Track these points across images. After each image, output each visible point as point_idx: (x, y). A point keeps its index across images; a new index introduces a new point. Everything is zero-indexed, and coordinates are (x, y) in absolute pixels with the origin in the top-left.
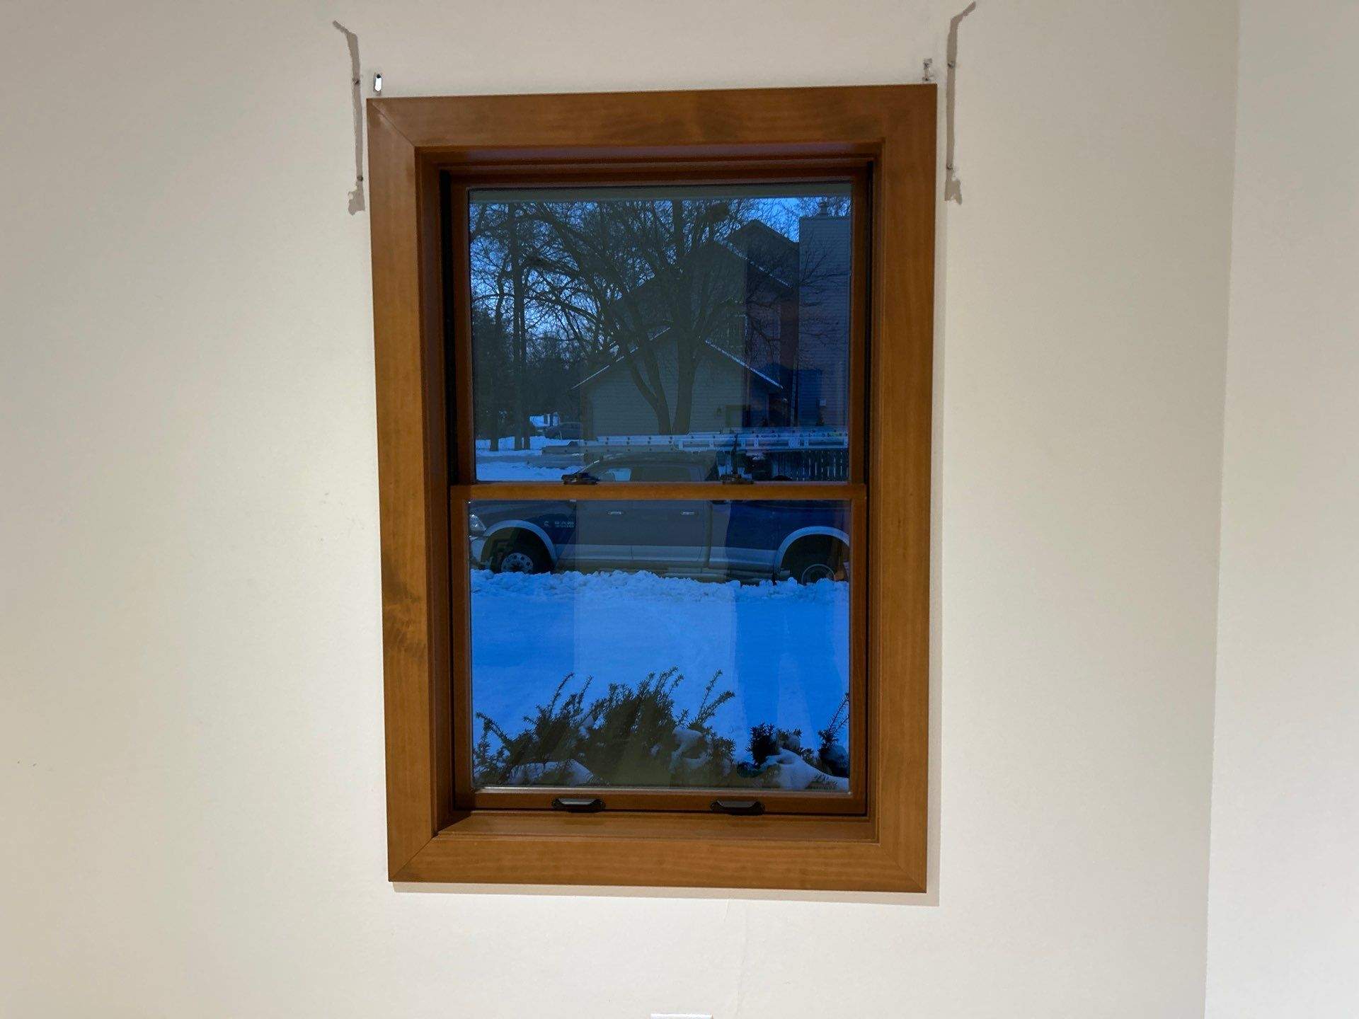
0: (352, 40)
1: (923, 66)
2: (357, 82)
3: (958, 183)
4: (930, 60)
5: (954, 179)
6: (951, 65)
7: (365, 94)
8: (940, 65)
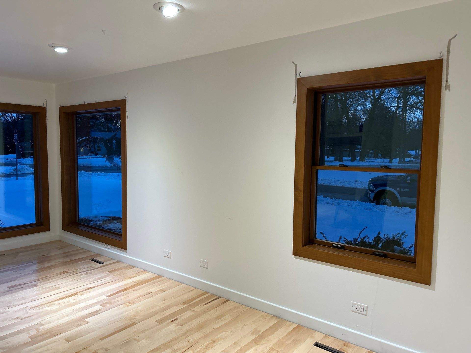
0: (296, 65)
1: (439, 54)
2: (296, 74)
3: (449, 85)
4: (442, 52)
5: (448, 84)
6: (448, 53)
7: (298, 77)
8: (445, 53)
